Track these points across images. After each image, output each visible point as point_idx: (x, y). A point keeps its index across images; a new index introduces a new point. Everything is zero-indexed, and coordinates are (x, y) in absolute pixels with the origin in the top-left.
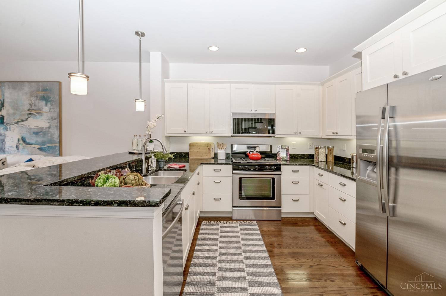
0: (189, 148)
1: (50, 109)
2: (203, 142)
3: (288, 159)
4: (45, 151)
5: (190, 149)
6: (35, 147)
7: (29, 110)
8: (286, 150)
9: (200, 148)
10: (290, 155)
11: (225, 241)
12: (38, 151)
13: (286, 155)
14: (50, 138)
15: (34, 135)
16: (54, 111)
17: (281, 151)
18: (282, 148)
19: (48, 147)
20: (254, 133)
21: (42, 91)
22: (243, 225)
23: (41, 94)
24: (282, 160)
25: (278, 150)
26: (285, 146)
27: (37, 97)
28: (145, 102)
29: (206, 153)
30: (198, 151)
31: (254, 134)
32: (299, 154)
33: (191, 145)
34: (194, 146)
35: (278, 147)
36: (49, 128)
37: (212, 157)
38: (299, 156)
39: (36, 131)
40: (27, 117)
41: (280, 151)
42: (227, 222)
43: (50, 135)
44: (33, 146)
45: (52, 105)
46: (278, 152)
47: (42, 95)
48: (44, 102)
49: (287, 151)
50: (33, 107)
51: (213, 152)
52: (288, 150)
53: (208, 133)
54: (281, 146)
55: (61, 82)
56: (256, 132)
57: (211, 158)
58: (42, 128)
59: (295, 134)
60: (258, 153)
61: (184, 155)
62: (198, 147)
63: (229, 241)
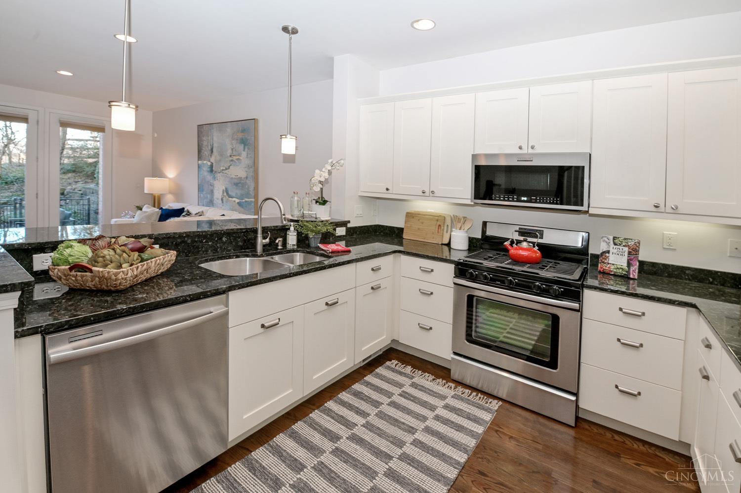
0: (404, 219)
1: (248, 154)
2: (433, 211)
3: (631, 276)
4: (243, 207)
5: (405, 223)
6: (235, 201)
7: (231, 156)
8: (626, 249)
9: (422, 223)
10: (642, 263)
11: (389, 416)
12: (237, 207)
13: (626, 264)
14: (246, 190)
15: (235, 187)
16: (251, 157)
17: (612, 250)
18: (615, 244)
19: (246, 201)
20: (525, 199)
21: (241, 132)
22: (462, 399)
23: (240, 135)
24: (614, 275)
25: (603, 247)
26: (625, 239)
27: (237, 140)
28: (296, 139)
29: (433, 233)
30: (420, 227)
31: (524, 201)
32: (689, 268)
33: (410, 216)
34: (413, 217)
35: (604, 241)
36: (247, 178)
37: (444, 243)
38: (687, 272)
39: (236, 181)
40: (229, 164)
41: (608, 252)
42: (434, 379)
43: (247, 186)
44: (234, 199)
45: (248, 149)
46: (604, 252)
47: (241, 137)
48: (242, 146)
49: (629, 253)
50: (234, 153)
51: (447, 232)
52: (634, 252)
53: (427, 194)
54: (614, 238)
55: (257, 119)
56: (529, 199)
57: (442, 244)
58: (240, 178)
59: (654, 209)
60: (534, 247)
61: (397, 232)
62: (421, 221)
63: (396, 420)
